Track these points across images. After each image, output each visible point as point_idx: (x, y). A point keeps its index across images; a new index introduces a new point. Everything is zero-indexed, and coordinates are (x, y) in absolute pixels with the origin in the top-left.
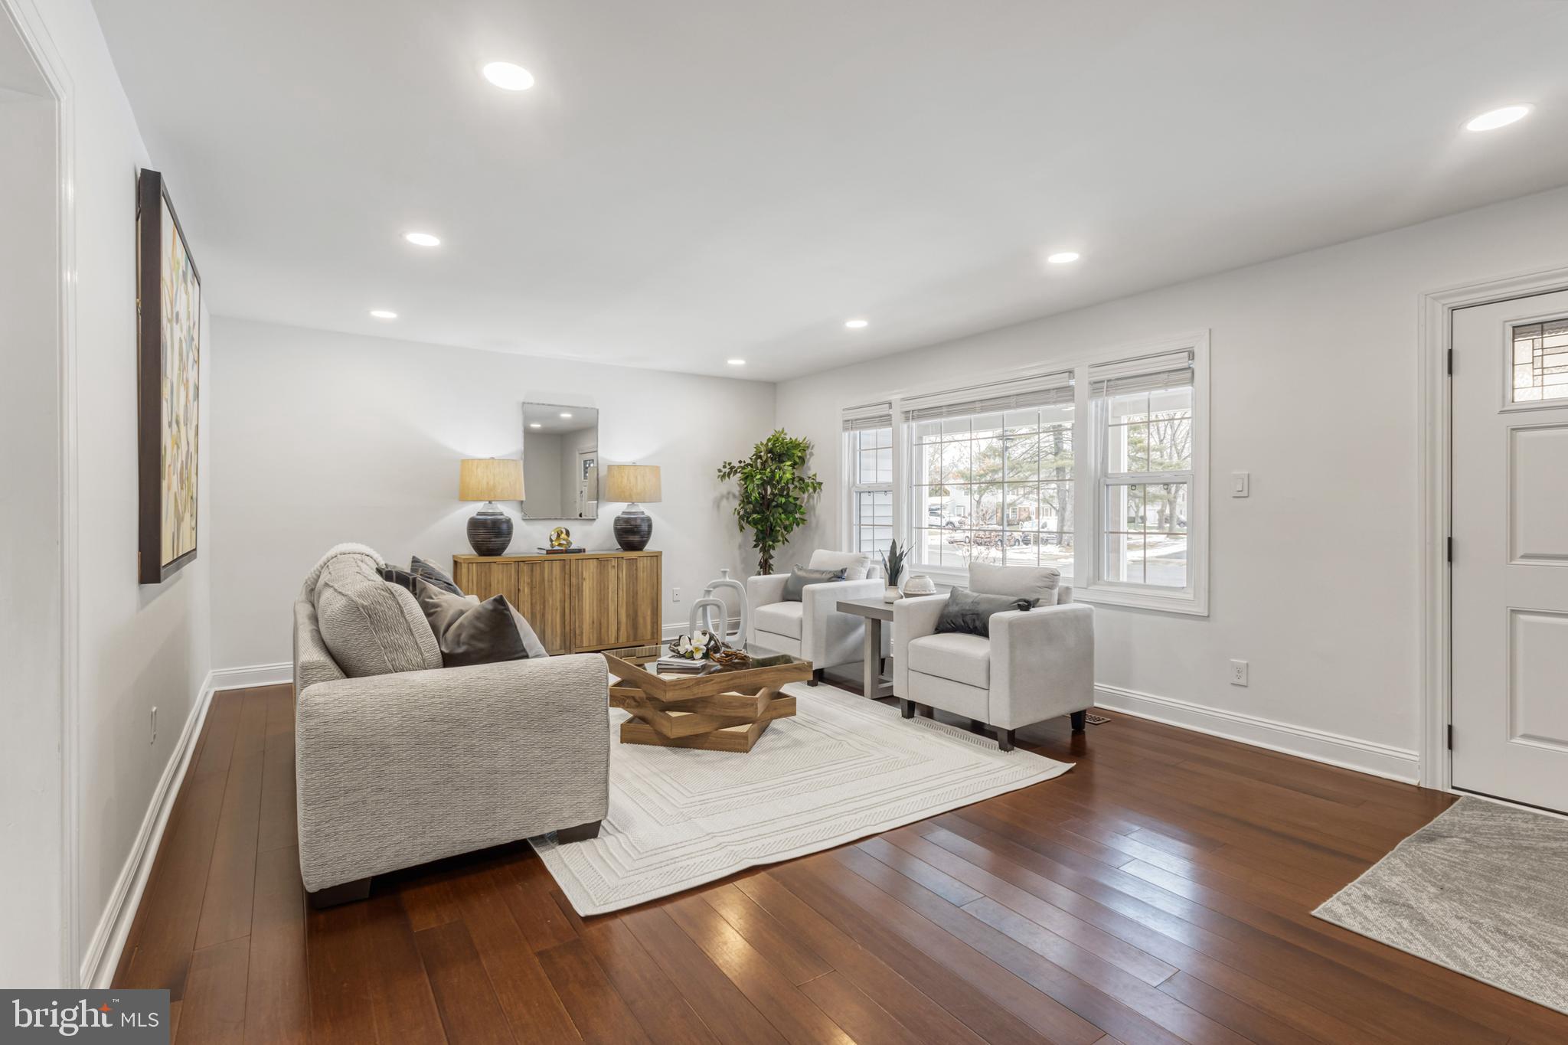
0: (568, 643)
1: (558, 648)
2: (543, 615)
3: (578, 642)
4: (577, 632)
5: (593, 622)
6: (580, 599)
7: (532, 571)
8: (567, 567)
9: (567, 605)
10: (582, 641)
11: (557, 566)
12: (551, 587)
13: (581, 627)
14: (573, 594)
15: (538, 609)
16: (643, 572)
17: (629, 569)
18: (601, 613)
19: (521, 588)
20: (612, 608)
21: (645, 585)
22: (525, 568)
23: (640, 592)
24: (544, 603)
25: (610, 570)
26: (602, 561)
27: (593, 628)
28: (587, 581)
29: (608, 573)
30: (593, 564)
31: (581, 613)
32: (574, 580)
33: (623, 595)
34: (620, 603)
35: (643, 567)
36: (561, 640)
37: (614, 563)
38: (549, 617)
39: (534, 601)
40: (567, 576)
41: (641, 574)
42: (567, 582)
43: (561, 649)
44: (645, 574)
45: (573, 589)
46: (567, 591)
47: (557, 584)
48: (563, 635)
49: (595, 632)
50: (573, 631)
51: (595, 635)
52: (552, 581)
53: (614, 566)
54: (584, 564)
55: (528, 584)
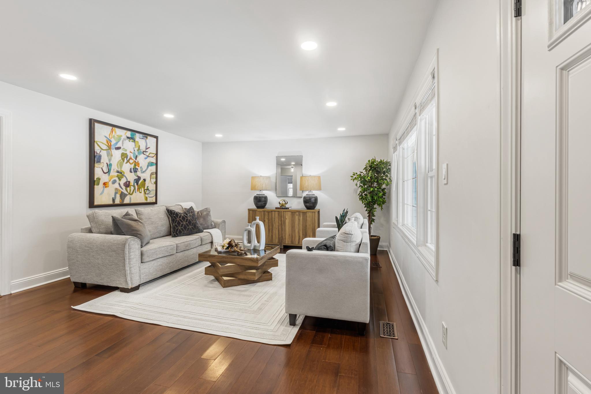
0: (280, 241)
1: (277, 242)
2: (272, 230)
3: (284, 241)
4: (284, 238)
5: (290, 235)
6: (285, 226)
7: (269, 214)
8: (280, 214)
9: (280, 227)
10: (285, 241)
11: (277, 213)
12: (275, 220)
13: (285, 236)
14: (282, 224)
15: (271, 228)
16: (309, 218)
17: (303, 216)
18: (292, 232)
19: (265, 220)
20: (297, 231)
21: (310, 223)
22: (267, 213)
23: (308, 226)
24: (272, 226)
25: (296, 216)
26: (294, 213)
27: (289, 237)
28: (287, 219)
29: (295, 217)
30: (289, 213)
31: (285, 231)
32: (282, 218)
33: (301, 226)
34: (300, 228)
35: (309, 216)
36: (278, 240)
37: (297, 213)
38: (274, 231)
39: (269, 225)
40: (280, 217)
41: (308, 218)
42: (280, 219)
43: (278, 243)
44: (310, 219)
45: (282, 222)
46: (280, 222)
47: (277, 220)
48: (279, 238)
49: (290, 239)
50: (282, 237)
51: (290, 240)
52: (275, 219)
53: (297, 215)
54: (286, 213)
55: (267, 219)
